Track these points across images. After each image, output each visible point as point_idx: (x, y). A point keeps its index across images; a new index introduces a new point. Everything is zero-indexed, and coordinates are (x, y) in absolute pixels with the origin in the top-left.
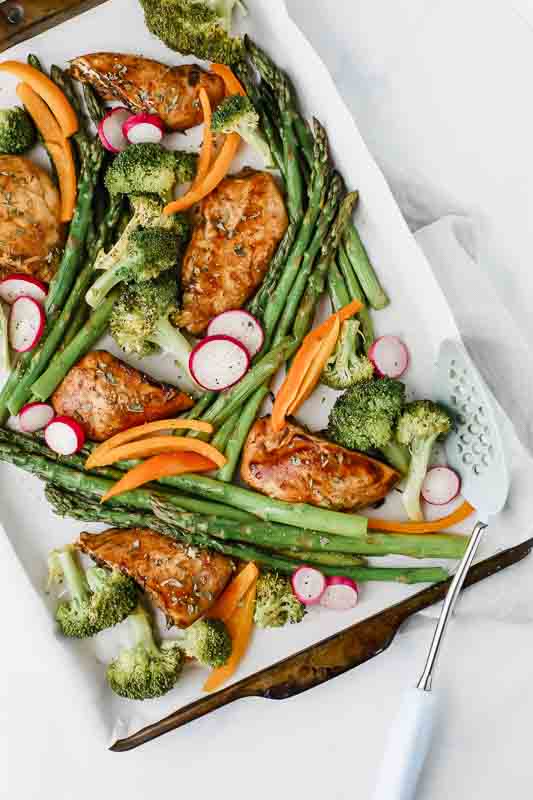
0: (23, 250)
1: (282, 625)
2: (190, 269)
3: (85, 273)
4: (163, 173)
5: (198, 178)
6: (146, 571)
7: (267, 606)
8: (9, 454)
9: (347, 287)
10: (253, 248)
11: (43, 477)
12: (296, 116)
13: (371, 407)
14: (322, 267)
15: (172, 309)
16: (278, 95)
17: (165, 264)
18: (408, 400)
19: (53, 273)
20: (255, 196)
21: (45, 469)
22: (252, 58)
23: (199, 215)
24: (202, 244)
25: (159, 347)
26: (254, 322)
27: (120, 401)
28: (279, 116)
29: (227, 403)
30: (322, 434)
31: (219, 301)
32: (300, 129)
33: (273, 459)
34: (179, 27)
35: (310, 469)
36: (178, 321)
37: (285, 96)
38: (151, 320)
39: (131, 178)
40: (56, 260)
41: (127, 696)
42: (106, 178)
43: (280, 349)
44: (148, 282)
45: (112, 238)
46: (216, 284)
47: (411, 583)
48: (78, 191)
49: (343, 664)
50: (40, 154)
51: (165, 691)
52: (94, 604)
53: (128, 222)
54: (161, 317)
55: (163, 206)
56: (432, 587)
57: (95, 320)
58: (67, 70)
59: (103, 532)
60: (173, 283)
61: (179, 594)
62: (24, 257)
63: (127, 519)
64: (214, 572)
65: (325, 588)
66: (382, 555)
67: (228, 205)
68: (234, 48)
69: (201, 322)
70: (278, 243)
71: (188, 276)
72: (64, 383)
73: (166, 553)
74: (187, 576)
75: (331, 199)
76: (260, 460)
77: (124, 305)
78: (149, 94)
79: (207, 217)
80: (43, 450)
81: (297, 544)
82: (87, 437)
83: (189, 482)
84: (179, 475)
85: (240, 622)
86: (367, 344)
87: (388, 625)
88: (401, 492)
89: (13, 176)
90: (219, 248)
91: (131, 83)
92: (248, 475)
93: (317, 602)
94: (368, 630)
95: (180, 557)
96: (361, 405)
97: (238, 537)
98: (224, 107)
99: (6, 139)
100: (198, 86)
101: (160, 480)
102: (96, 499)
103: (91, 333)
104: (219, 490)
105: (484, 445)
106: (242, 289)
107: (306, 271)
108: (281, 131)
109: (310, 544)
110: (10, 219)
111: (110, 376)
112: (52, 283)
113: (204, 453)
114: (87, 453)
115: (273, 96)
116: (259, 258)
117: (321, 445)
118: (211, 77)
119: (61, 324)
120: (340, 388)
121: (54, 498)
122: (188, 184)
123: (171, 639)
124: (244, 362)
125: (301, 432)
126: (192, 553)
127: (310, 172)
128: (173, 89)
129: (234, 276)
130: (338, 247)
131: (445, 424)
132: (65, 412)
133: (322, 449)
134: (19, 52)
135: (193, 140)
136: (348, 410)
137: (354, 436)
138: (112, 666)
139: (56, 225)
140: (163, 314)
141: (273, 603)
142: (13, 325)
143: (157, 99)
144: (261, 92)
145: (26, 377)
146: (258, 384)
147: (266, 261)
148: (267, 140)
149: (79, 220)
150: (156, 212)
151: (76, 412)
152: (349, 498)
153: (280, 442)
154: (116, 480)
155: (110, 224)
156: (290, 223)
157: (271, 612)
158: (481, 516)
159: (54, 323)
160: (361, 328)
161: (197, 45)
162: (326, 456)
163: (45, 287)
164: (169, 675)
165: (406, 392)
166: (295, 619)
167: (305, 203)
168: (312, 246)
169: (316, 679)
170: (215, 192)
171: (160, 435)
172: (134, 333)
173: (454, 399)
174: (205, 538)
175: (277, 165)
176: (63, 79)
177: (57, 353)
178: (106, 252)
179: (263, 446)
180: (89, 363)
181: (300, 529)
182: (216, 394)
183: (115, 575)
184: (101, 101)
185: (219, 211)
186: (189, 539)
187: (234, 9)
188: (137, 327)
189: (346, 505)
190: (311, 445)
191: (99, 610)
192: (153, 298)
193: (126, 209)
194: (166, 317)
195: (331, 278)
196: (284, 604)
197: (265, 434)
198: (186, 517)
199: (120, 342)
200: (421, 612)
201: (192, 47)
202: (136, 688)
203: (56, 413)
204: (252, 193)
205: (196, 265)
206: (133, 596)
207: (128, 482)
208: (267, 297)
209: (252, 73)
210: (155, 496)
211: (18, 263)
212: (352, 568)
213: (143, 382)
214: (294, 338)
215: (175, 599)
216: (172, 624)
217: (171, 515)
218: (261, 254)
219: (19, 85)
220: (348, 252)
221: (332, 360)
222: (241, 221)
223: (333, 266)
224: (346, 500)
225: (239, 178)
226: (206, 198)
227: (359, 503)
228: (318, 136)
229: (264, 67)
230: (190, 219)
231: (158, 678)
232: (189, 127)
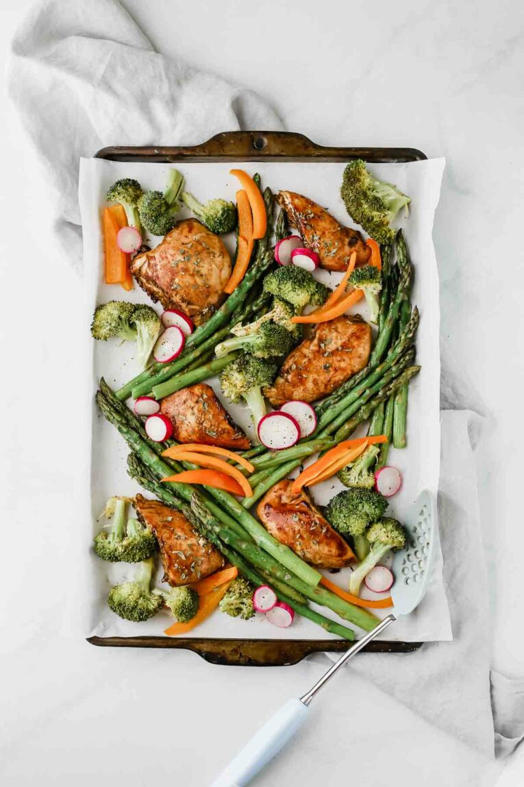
0: (191, 298)
1: (235, 616)
2: (290, 363)
3: (223, 332)
4: (303, 294)
5: (324, 307)
6: (168, 539)
7: (231, 599)
8: (118, 421)
9: (384, 424)
10: (336, 370)
11: (131, 446)
12: (406, 298)
13: (360, 508)
14: (374, 403)
15: (265, 384)
16: (402, 279)
17: (275, 353)
18: (386, 515)
19: (202, 322)
20: (354, 338)
21: (136, 443)
22: (397, 246)
23: (313, 330)
24: (306, 351)
25: (246, 402)
26: (313, 417)
27: (204, 424)
28: (395, 293)
29: (271, 459)
30: (321, 509)
31: (298, 393)
32: (405, 308)
33: (282, 509)
34: (361, 205)
35: (302, 527)
36: (267, 392)
37: (405, 282)
38: (249, 385)
39: (282, 287)
40: (210, 314)
41: (114, 611)
42: (267, 279)
43: (321, 442)
44: (259, 359)
45: (250, 319)
46: (302, 381)
47: (330, 632)
48: (244, 277)
49: (262, 661)
50: (232, 240)
51: (141, 620)
52: (125, 543)
53: (266, 314)
54: (256, 386)
55: (293, 316)
56: (341, 641)
57: (215, 364)
58: (276, 195)
59: (152, 501)
60: (275, 367)
61: (181, 563)
62: (189, 303)
63: (171, 500)
64: (209, 561)
65: (273, 607)
66: (321, 604)
67: (334, 334)
68: (388, 236)
69: (281, 399)
70: (353, 374)
71: (287, 367)
72: (175, 395)
73: (185, 534)
74: (191, 555)
75: (402, 363)
76: (274, 505)
77: (237, 366)
78: (320, 239)
79: (317, 336)
80: (141, 430)
81: (271, 570)
82: (173, 435)
83: (222, 496)
84: (218, 488)
85: (210, 600)
86: (378, 466)
87: (301, 650)
88: (353, 570)
89: (208, 249)
90: (315, 359)
91: (311, 226)
92: (262, 511)
93: (264, 612)
94: (288, 647)
95: (193, 541)
96: (354, 503)
97: (235, 546)
98: (363, 273)
99: (215, 222)
100: (353, 248)
101: (204, 486)
102: (158, 477)
103: (207, 372)
104: (238, 511)
105: (420, 568)
106: (316, 392)
107: (362, 401)
108: (392, 303)
109: (279, 574)
110: (193, 275)
111: (206, 405)
112: (199, 328)
113: (241, 483)
114: (168, 446)
115: (398, 279)
116: (337, 379)
117: (316, 515)
118: (365, 245)
119: (191, 357)
120: (347, 485)
121: (132, 463)
122: (316, 307)
123: (161, 589)
124: (295, 439)
125: (308, 501)
126: (202, 542)
127: (397, 339)
128: (336, 244)
129: (315, 382)
130: (390, 395)
131: (400, 542)
132: (167, 413)
133: (315, 518)
134: (251, 168)
135: (334, 280)
136: (345, 502)
137: (340, 521)
138: (115, 588)
139: (220, 292)
140: (259, 385)
141: (237, 599)
142: (162, 340)
143: (323, 244)
144: (392, 271)
145: (154, 379)
146: (298, 456)
147: (340, 382)
148: (380, 305)
149: (235, 296)
150: (286, 316)
151: (174, 417)
152: (317, 557)
153: (292, 501)
154: (177, 472)
155: (254, 308)
156: (368, 365)
157: (232, 604)
158: (395, 611)
159: (187, 353)
160: (379, 455)
161: (367, 222)
162: (316, 524)
163: (194, 329)
164: (149, 612)
165: (386, 510)
166: (245, 616)
167: (384, 357)
168: (374, 387)
169: (239, 661)
170: (330, 322)
171: (219, 458)
172: (235, 386)
173: (415, 529)
174: (214, 537)
175: (378, 324)
176: (271, 199)
177: (180, 374)
178: (244, 324)
179: (280, 497)
180: (197, 390)
181: (277, 561)
182: (267, 450)
183: (147, 532)
184: (287, 226)
185: (326, 336)
186: (204, 532)
187: (402, 209)
188: (239, 384)
189: (313, 561)
190: (309, 512)
191: (126, 547)
192: (258, 371)
193: (269, 304)
194: (259, 386)
195: (377, 413)
196: (243, 603)
197: (285, 491)
198: (209, 517)
199: (224, 387)
200: (327, 653)
201: (362, 221)
202: (124, 610)
203: (160, 410)
204: (353, 334)
205: (295, 363)
206: (151, 550)
207: (185, 477)
208: (330, 405)
209: (392, 255)
210: (196, 495)
211: (184, 305)
212: (297, 603)
213: (225, 419)
214: (334, 439)
215: (176, 565)
216: (166, 580)
217: (201, 512)
218: (339, 377)
219: (241, 190)
220: (396, 402)
221: (350, 465)
222: (337, 349)
223: (382, 406)
224: (315, 557)
225: (350, 320)
226: (322, 323)
227: (322, 564)
228: (413, 319)
229: (402, 257)
230: (305, 332)
231: (140, 609)
232: (335, 271)
